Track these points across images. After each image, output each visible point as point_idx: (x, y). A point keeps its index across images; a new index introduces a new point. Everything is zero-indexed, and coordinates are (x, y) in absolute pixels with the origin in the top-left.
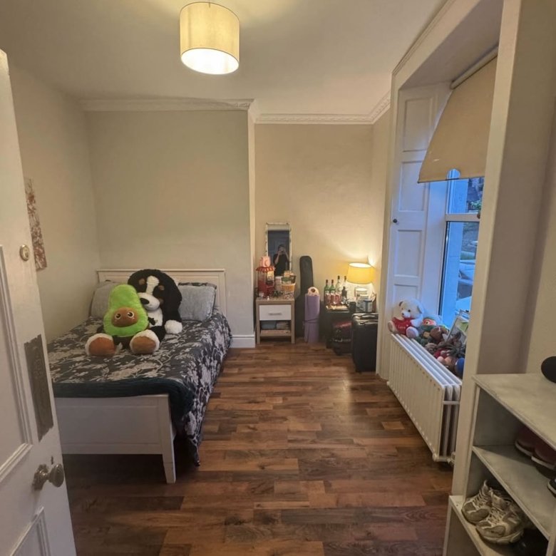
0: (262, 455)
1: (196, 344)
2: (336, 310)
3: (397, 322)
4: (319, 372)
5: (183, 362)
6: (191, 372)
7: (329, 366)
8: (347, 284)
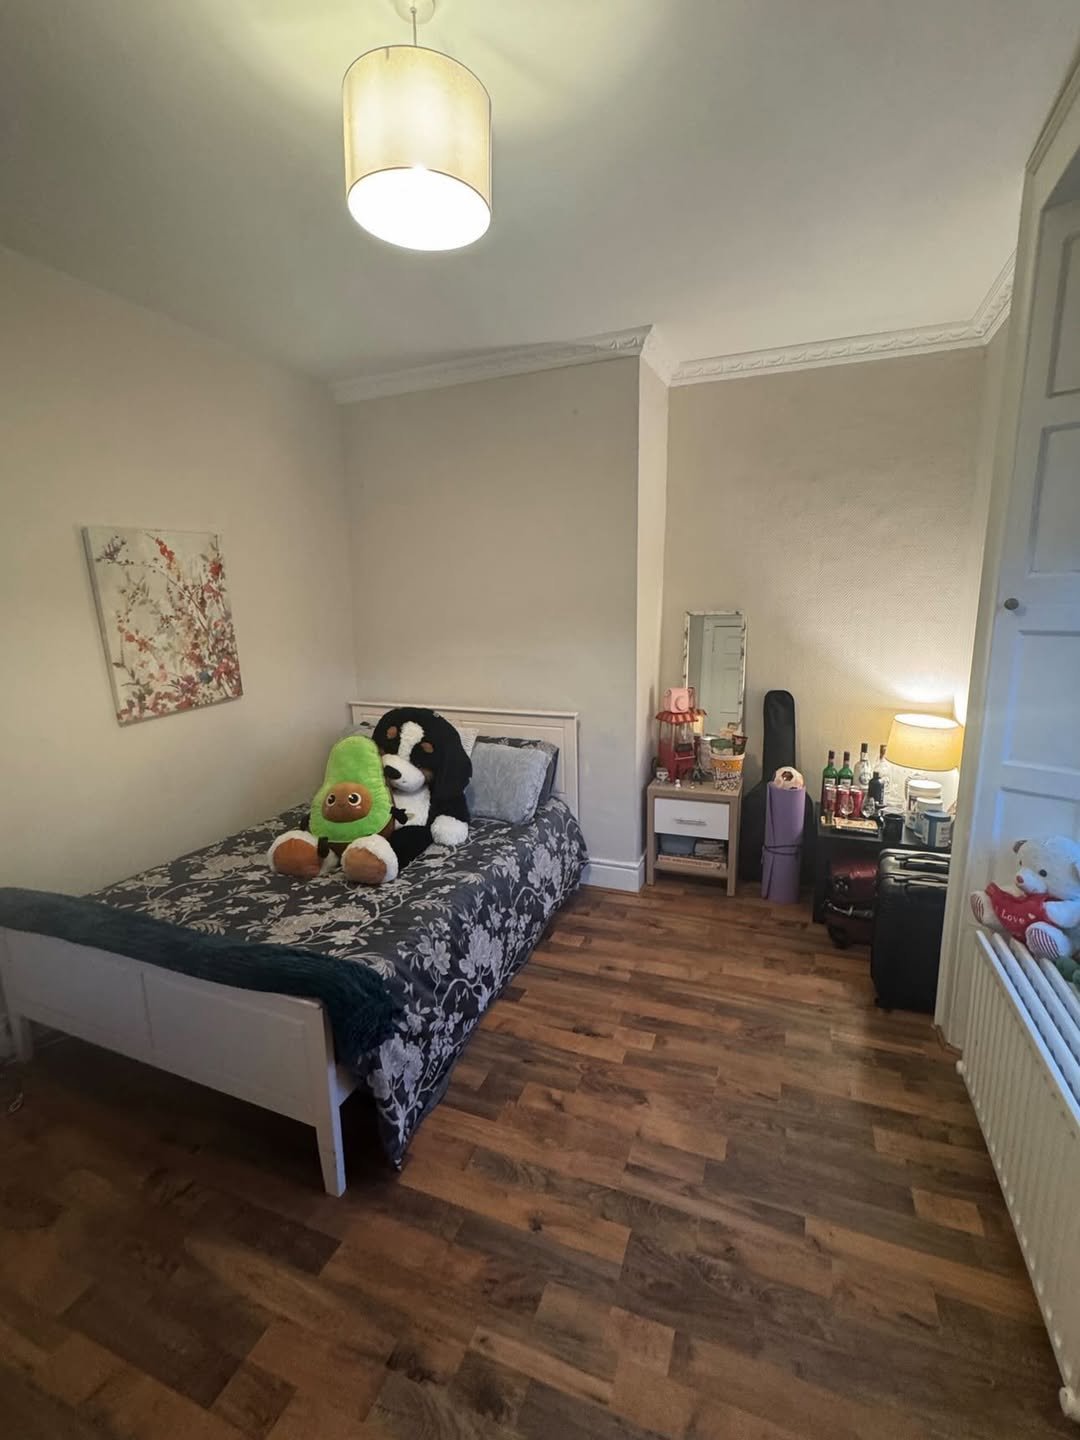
0: (549, 1187)
1: (472, 878)
2: (844, 831)
3: (999, 898)
4: (771, 984)
5: (417, 918)
6: (427, 944)
7: (805, 972)
8: (886, 769)
